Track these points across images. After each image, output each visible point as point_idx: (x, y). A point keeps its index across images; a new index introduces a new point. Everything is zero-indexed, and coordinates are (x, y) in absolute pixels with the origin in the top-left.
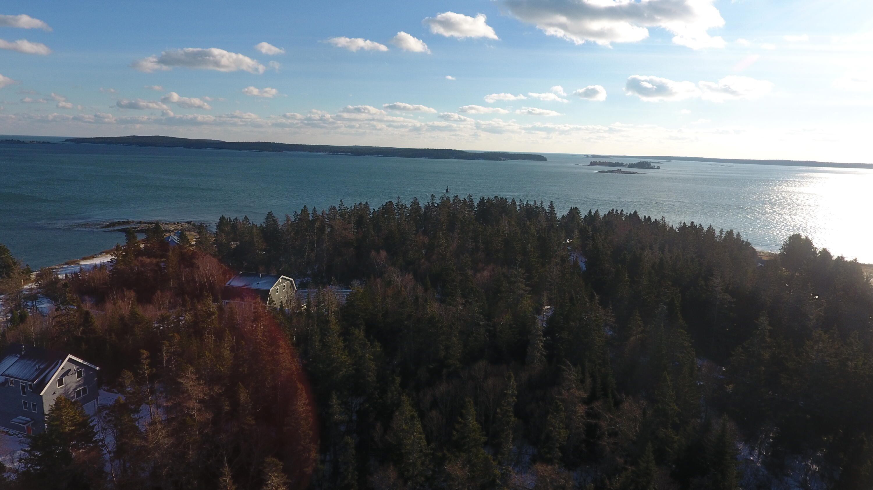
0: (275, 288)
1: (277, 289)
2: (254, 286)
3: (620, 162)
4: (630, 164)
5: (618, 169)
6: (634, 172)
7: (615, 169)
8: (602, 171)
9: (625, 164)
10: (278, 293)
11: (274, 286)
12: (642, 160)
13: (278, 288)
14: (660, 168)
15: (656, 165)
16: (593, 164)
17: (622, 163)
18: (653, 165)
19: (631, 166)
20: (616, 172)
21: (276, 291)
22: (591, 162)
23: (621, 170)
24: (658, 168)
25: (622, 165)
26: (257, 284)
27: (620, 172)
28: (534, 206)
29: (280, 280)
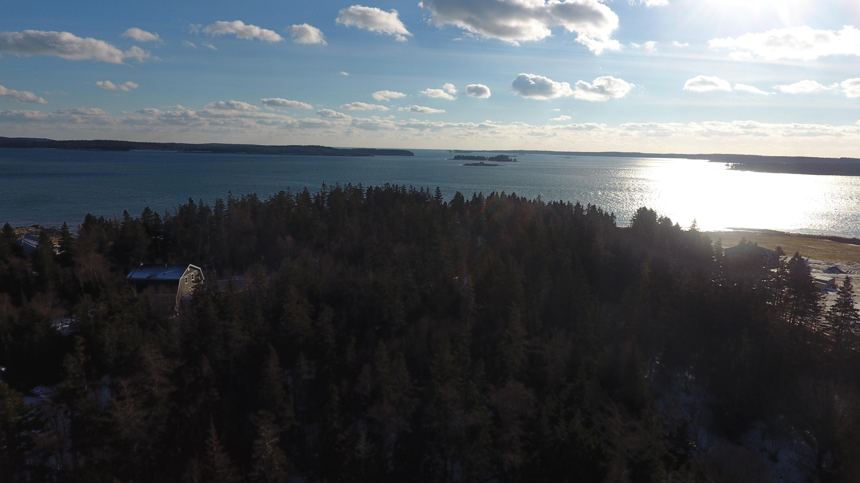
0: (184, 278)
1: (186, 279)
2: (160, 276)
3: (481, 156)
4: (490, 157)
5: (481, 162)
6: (495, 165)
7: (478, 162)
8: (466, 164)
9: (486, 157)
10: (187, 283)
11: (183, 275)
12: (500, 154)
13: (187, 277)
14: (517, 161)
15: (513, 158)
16: (457, 158)
17: (484, 157)
18: (510, 158)
19: (491, 159)
20: (480, 164)
21: (185, 281)
22: (456, 156)
23: (483, 163)
24: (515, 160)
25: (483, 158)
26: (164, 274)
27: (482, 164)
28: (421, 192)
29: (188, 269)
